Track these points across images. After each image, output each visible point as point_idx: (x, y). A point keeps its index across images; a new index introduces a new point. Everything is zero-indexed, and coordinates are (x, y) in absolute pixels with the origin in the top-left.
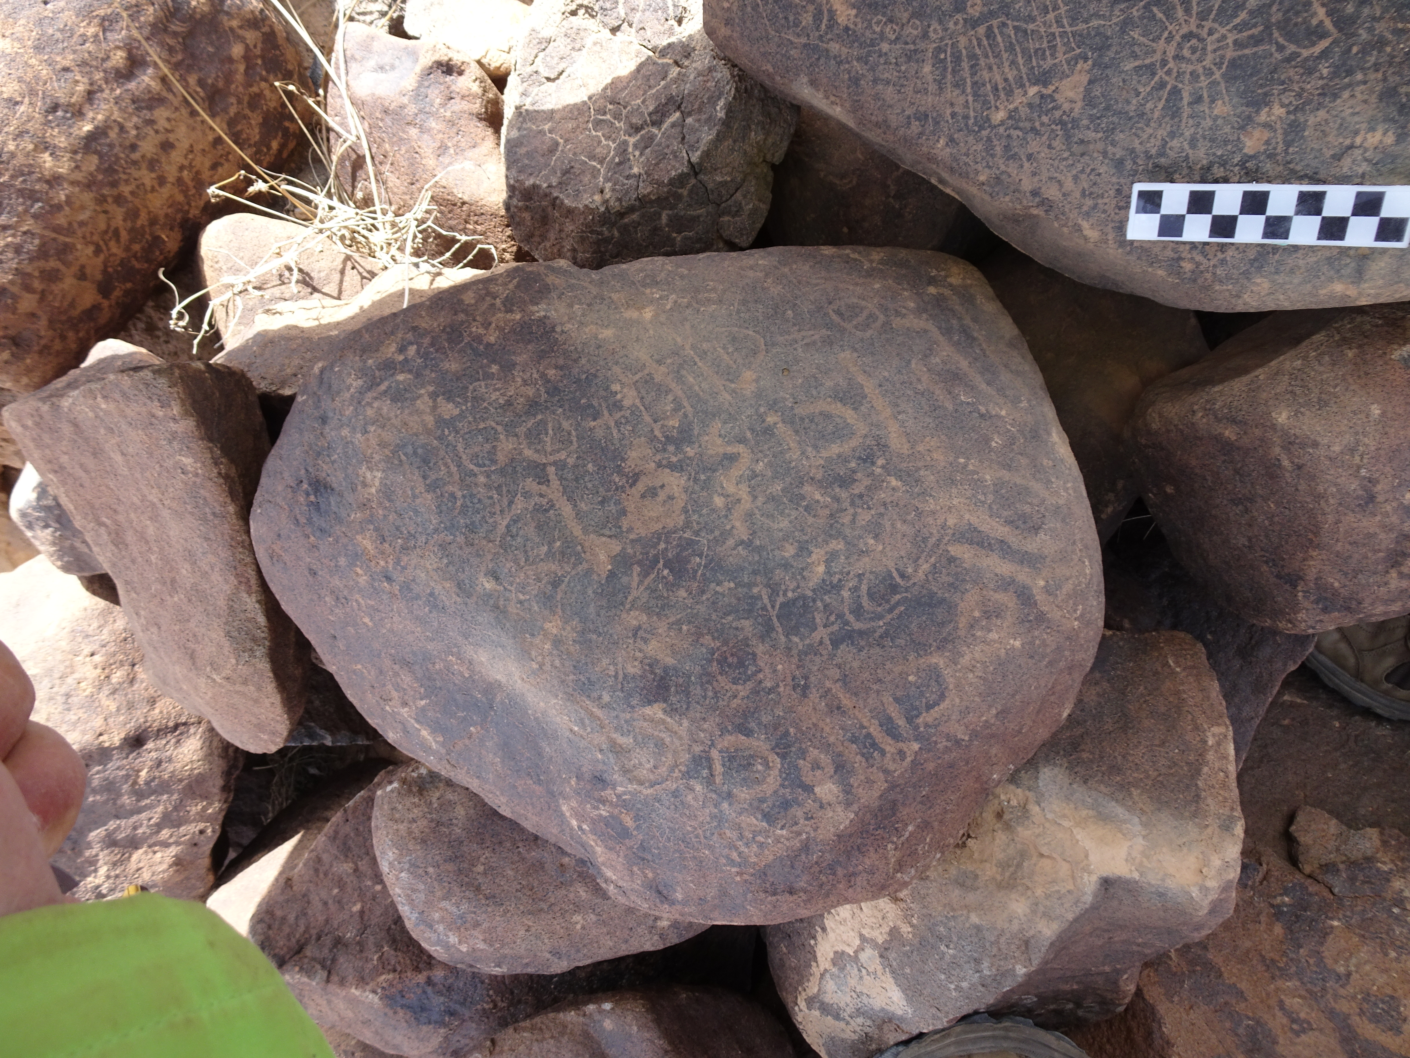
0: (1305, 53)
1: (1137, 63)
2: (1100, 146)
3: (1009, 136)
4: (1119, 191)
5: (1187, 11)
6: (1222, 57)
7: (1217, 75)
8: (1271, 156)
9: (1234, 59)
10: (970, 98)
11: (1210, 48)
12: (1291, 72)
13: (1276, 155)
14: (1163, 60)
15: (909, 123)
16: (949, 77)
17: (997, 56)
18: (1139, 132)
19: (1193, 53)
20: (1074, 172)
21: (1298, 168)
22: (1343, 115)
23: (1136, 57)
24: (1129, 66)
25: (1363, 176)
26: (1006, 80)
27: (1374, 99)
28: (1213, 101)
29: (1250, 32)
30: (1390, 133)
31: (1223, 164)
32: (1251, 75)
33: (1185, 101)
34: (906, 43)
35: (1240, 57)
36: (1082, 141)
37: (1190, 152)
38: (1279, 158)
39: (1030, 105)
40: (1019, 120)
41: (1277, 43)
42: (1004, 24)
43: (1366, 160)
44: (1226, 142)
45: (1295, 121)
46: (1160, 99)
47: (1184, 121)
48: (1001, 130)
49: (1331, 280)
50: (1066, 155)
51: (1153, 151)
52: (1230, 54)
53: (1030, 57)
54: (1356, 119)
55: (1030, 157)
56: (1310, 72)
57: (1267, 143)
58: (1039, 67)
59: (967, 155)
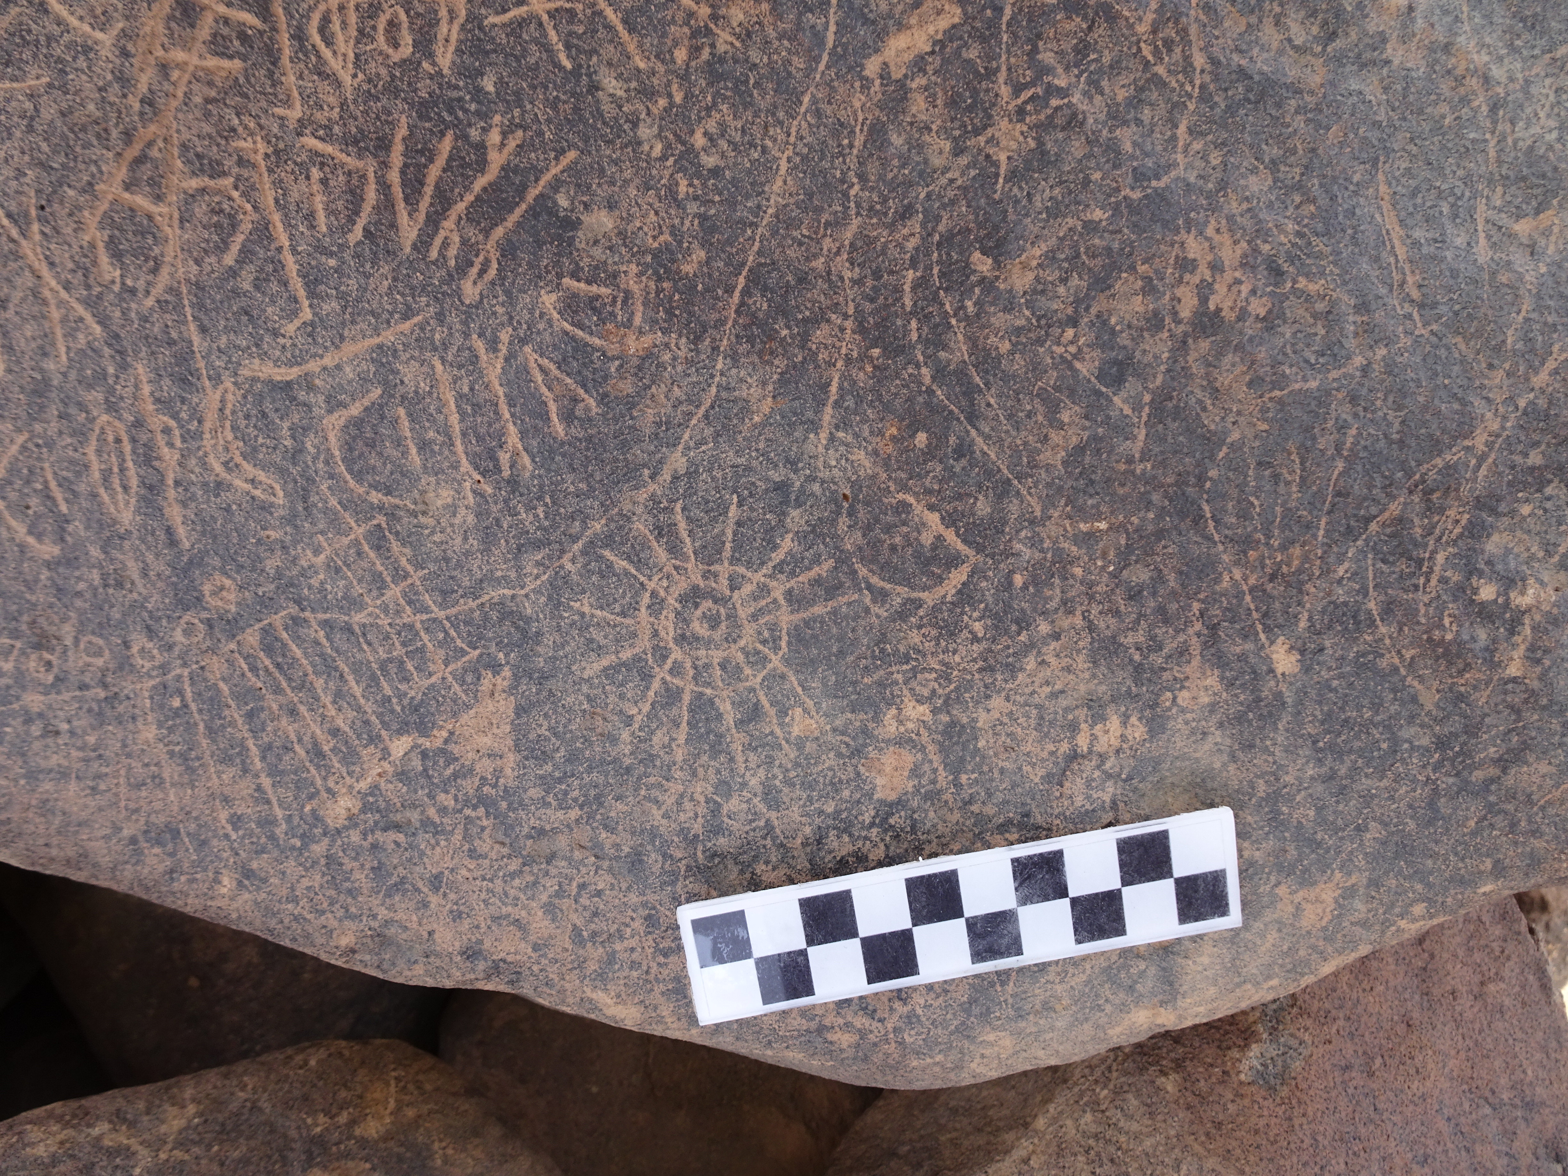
0: (929, 598)
1: (605, 662)
2: (583, 834)
3: (374, 846)
4: (651, 921)
5: (674, 550)
6: (773, 628)
7: (775, 662)
8: (932, 796)
9: (796, 628)
10: (266, 782)
11: (743, 613)
12: (915, 638)
13: (939, 792)
14: (656, 648)
15: (138, 852)
16: (204, 742)
17: (303, 685)
18: (654, 793)
19: (713, 628)
20: (544, 898)
21: (990, 810)
22: (1036, 699)
23: (600, 650)
24: (593, 667)
25: (1114, 803)
26: (335, 732)
27: (1081, 662)
28: (783, 712)
29: (812, 574)
30: (1134, 720)
31: (847, 829)
32: (841, 653)
33: (729, 719)
34: (83, 687)
35: (807, 623)
36: (541, 832)
37: (773, 815)
38: (947, 796)
39: (402, 775)
40: (390, 807)
41: (869, 587)
42: (296, 621)
43: (1109, 776)
44: (836, 786)
45: (953, 724)
46: (678, 726)
47: (740, 758)
48: (355, 837)
49: (1123, 1008)
50: (514, 865)
51: (697, 828)
52: (786, 619)
53: (374, 678)
54: (1063, 702)
55: (436, 882)
56: (950, 630)
57: (915, 772)
58: (401, 696)
59: (295, 900)
